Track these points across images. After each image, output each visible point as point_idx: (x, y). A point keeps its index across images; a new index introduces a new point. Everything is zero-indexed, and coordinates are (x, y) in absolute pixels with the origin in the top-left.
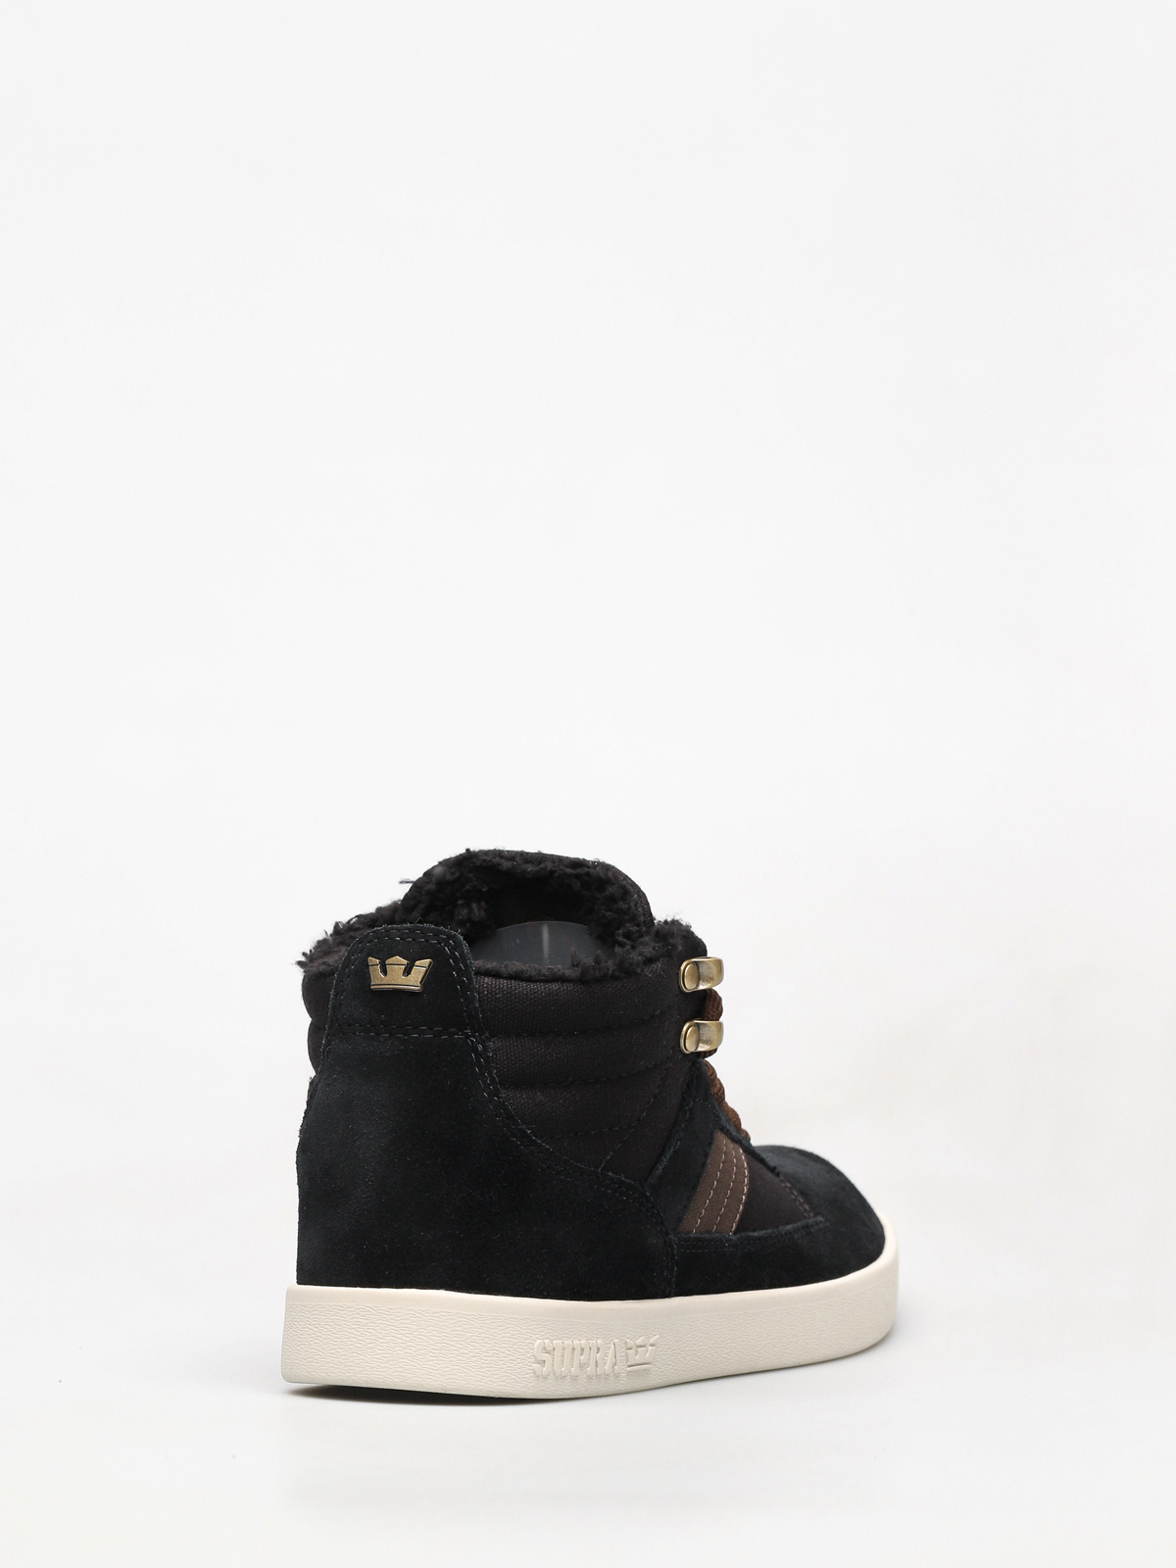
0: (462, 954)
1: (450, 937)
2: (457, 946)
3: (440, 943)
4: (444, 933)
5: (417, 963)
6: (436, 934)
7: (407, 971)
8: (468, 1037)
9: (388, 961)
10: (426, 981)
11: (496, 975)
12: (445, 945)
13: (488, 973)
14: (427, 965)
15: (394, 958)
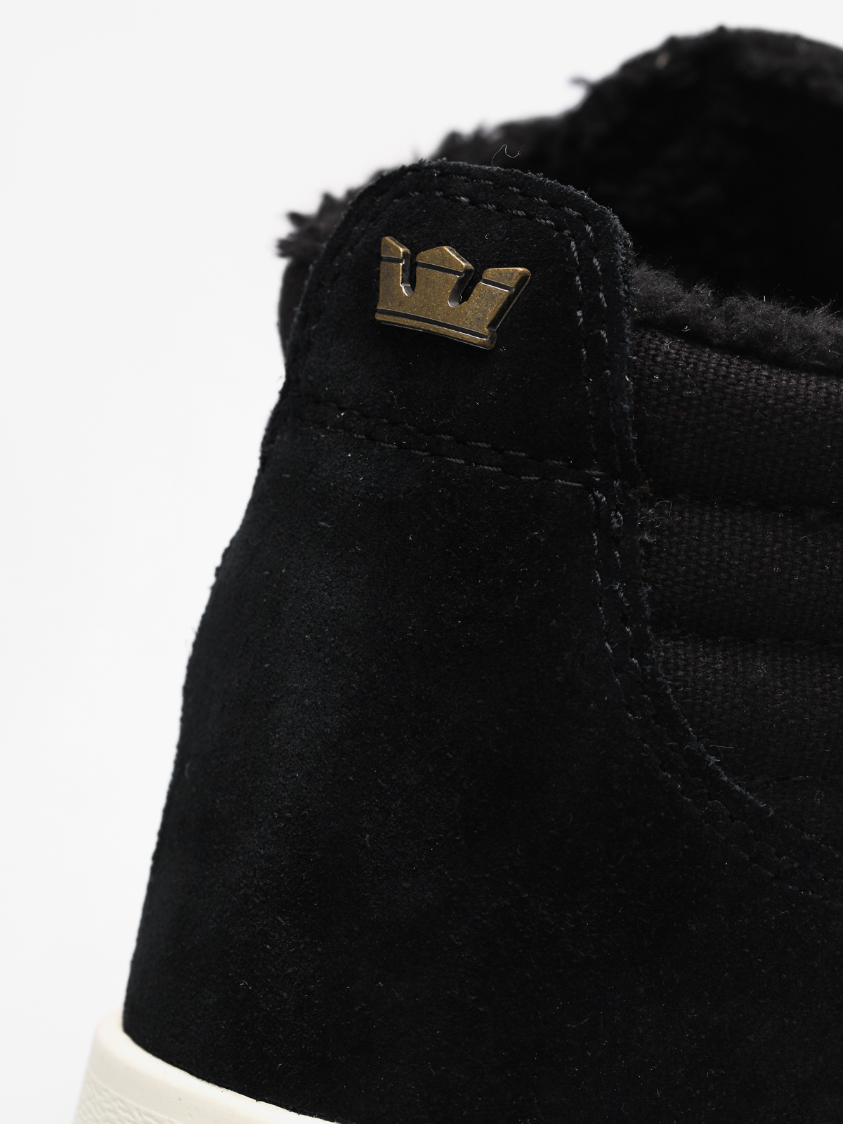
0: (609, 268)
1: (588, 215)
2: (605, 240)
3: (560, 228)
4: (576, 203)
5: (490, 273)
6: (558, 201)
7: (464, 289)
8: (590, 486)
9: (425, 256)
10: (505, 322)
11: (699, 337)
12: (573, 236)
13: (673, 327)
14: (513, 283)
15: (436, 251)
